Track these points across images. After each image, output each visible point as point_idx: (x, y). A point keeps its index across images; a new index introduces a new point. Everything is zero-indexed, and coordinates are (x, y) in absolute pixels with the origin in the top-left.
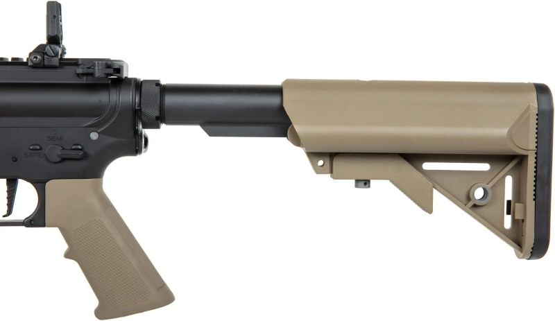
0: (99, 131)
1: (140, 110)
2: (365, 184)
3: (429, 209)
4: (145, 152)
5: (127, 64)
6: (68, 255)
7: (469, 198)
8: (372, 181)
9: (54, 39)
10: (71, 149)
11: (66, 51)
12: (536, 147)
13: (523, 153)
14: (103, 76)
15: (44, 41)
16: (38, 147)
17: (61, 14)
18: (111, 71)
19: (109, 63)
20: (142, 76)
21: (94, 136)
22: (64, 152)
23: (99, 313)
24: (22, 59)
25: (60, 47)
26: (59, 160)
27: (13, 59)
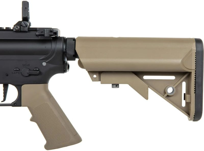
0: (47, 62)
1: (66, 52)
2: (116, 86)
3: (146, 98)
4: (68, 71)
5: (59, 30)
6: (32, 120)
7: (165, 92)
8: (119, 85)
9: (26, 19)
10: (34, 70)
11: (31, 24)
12: (195, 68)
13: (189, 71)
14: (49, 36)
15: (21, 20)
16: (18, 69)
17: (29, 7)
18: (52, 34)
19: (51, 30)
20: (67, 36)
21: (44, 64)
22: (31, 72)
23: (47, 147)
24: (10, 28)
25: (28, 22)
26: (28, 75)
27: (6, 28)
